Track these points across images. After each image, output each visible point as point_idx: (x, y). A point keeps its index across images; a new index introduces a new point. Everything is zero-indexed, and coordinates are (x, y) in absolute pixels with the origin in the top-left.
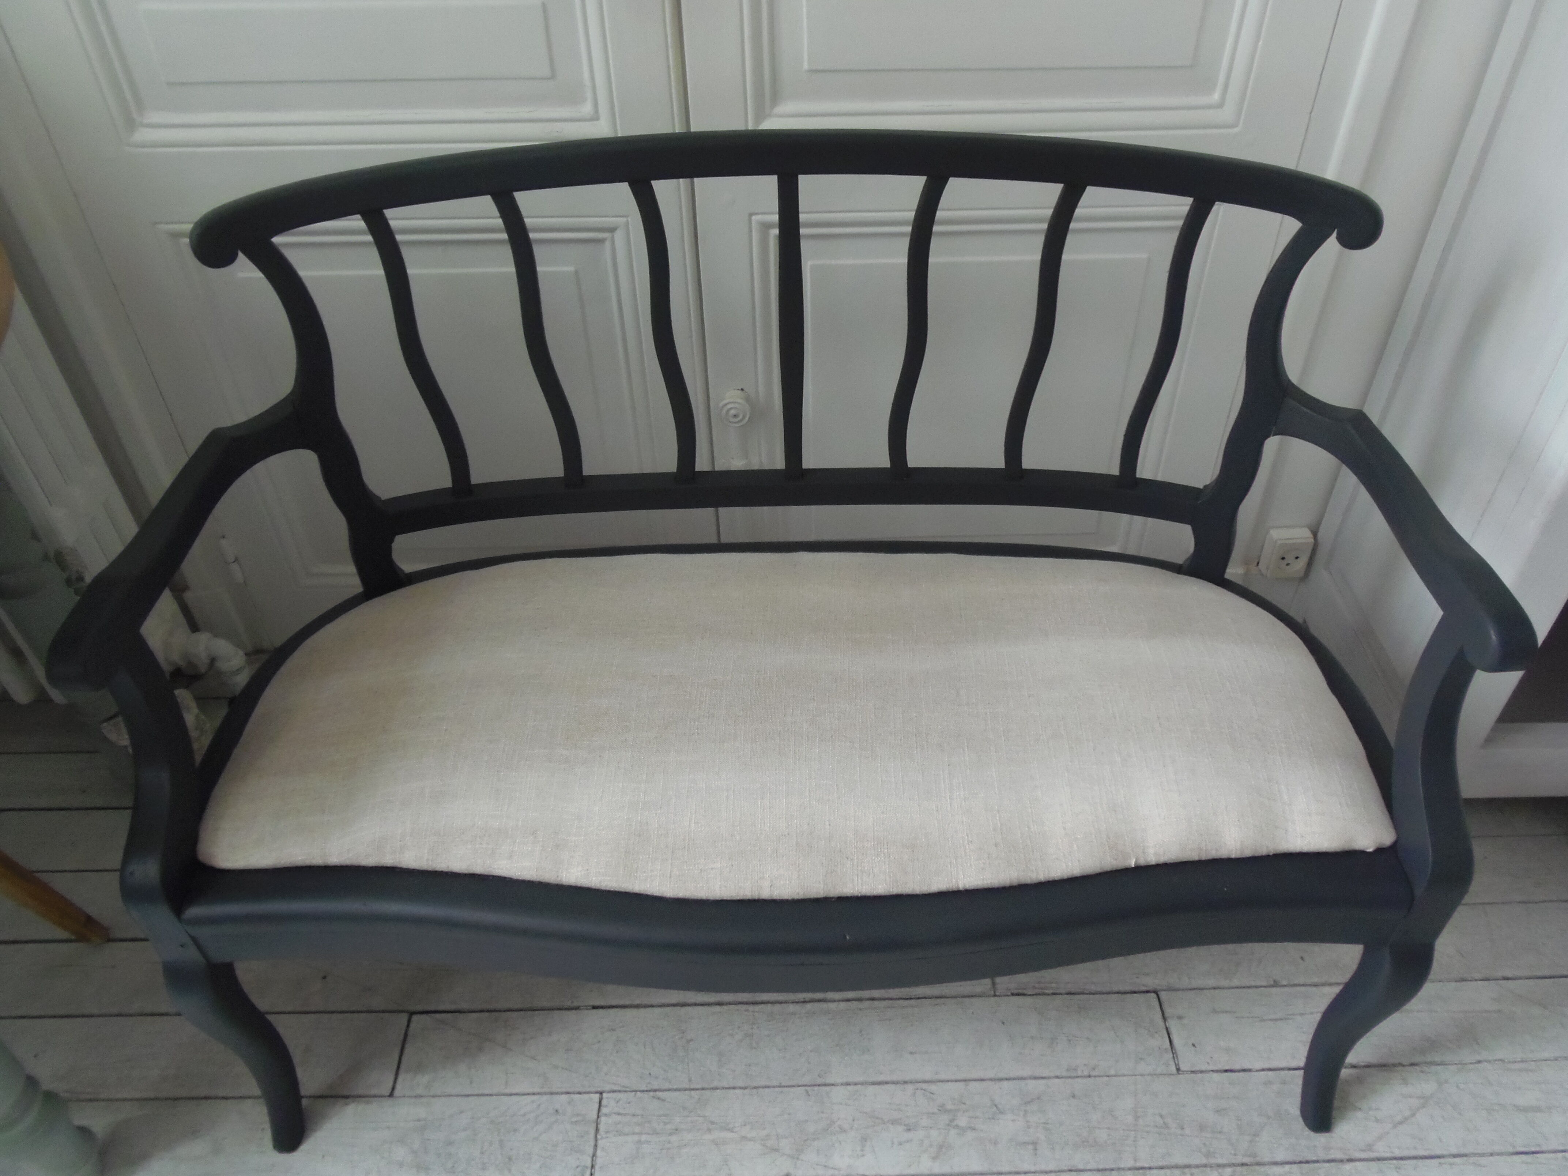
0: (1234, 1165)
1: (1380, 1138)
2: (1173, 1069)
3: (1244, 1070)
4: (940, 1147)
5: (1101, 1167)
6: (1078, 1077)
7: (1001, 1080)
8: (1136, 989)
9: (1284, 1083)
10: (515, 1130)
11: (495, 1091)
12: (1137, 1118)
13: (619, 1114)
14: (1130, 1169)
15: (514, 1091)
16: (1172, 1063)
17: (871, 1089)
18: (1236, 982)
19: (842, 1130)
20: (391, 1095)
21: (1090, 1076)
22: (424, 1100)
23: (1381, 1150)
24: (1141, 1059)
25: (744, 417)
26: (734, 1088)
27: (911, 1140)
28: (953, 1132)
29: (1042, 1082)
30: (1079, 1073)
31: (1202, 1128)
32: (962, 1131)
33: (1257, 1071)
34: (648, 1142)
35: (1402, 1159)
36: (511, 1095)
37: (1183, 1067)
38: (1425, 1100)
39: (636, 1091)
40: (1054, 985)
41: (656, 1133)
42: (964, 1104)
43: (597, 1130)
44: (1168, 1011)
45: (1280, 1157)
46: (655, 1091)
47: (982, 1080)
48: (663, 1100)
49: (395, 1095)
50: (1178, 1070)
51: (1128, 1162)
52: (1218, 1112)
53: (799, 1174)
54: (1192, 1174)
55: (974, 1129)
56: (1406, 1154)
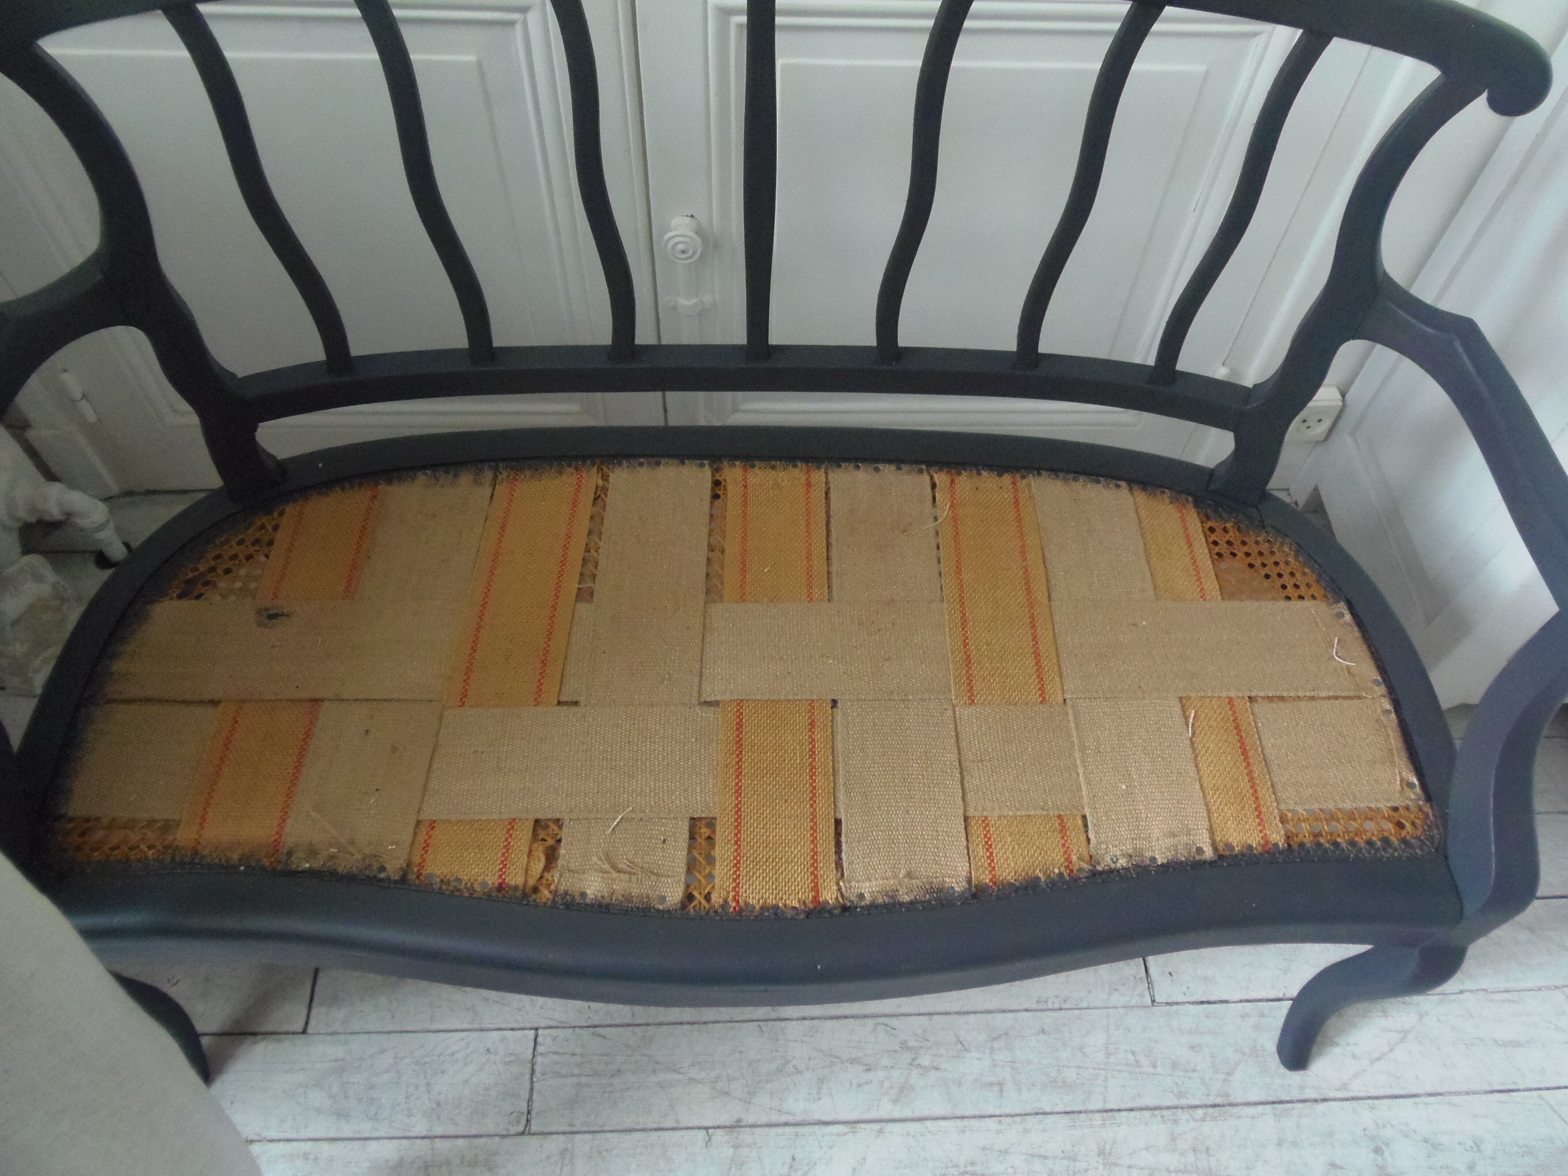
0: (1206, 1106)
1: (1356, 1075)
2: (1148, 1000)
3: (1221, 1002)
4: (902, 1090)
5: (1069, 1109)
6: (1048, 1010)
7: (968, 1013)
9: (1262, 1015)
10: (443, 1072)
11: (418, 1027)
12: (1108, 1055)
13: (556, 1053)
14: (1098, 1111)
15: (441, 1027)
16: (1147, 993)
17: (829, 1023)
19: (798, 1071)
20: (304, 1032)
21: (1061, 1009)
22: (342, 1037)
23: (1356, 1089)
24: (1116, 990)
25: (694, 253)
26: (681, 1023)
27: (871, 1082)
28: (915, 1072)
29: (1010, 1015)
30: (1050, 1006)
31: (1175, 1065)
32: (925, 1070)
33: (1234, 1002)
34: (588, 1085)
35: (1377, 1098)
36: (438, 1031)
37: (1158, 999)
38: (1404, 1034)
39: (574, 1027)
41: (595, 1074)
42: (928, 1040)
43: (533, 1072)
45: (1253, 1098)
46: (595, 1027)
47: (947, 1013)
48: (604, 1037)
49: (309, 1031)
50: (1153, 1001)
51: (1097, 1104)
52: (1192, 1048)
53: (751, 1120)
54: (1162, 1117)
55: (937, 1069)
56: (1381, 1093)
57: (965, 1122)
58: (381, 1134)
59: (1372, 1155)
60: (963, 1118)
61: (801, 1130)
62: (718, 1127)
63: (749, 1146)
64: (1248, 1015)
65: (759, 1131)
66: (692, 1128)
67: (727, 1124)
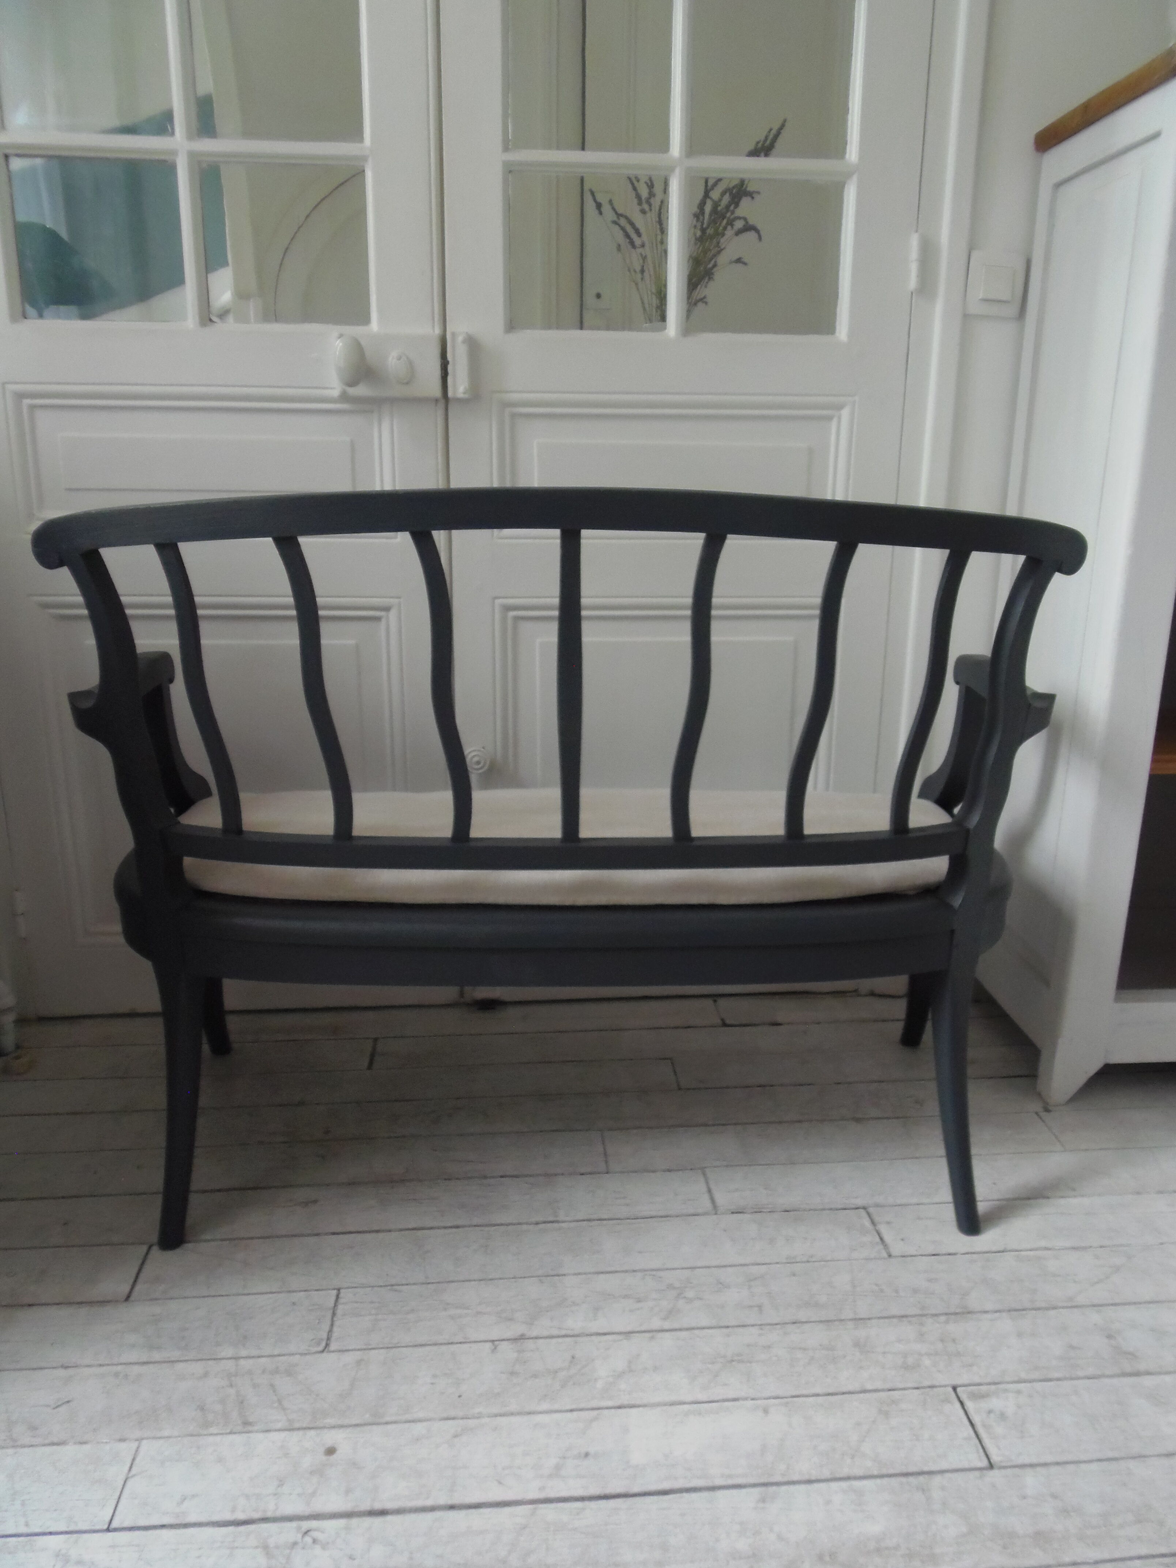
0: (947, 1314)
1: (1080, 1293)
2: (885, 1255)
4: (670, 1312)
5: (823, 1319)
6: (797, 1262)
7: (725, 1266)
8: (846, 1207)
10: (251, 1318)
11: (231, 1292)
12: (854, 1287)
13: (356, 1302)
14: (851, 1320)
15: (250, 1292)
16: (884, 1251)
17: (602, 1276)
18: (937, 1200)
19: (574, 1304)
20: (127, 1299)
21: (808, 1262)
22: (160, 1302)
23: (1081, 1300)
24: (855, 1249)
26: (470, 1281)
27: (642, 1308)
28: (681, 1301)
29: (763, 1267)
30: (798, 1260)
31: (915, 1291)
32: (690, 1301)
34: (384, 1320)
35: (1101, 1305)
36: (249, 1294)
37: (894, 1253)
38: (1117, 1269)
39: (373, 1287)
40: (770, 1206)
41: (392, 1313)
42: (691, 1283)
43: (334, 1314)
44: (877, 1219)
45: (989, 1308)
47: (709, 1267)
48: (400, 1291)
49: (130, 1300)
50: (890, 1256)
51: (848, 1314)
52: (930, 1280)
53: (534, 1334)
54: (909, 1322)
55: (701, 1299)
56: (1106, 1302)
57: (730, 1330)
58: (190, 1357)
59: (1105, 1340)
60: (728, 1327)
61: (578, 1339)
62: (503, 1340)
63: (532, 1351)
64: (975, 1261)
65: (541, 1341)
66: (480, 1342)
67: (512, 1337)
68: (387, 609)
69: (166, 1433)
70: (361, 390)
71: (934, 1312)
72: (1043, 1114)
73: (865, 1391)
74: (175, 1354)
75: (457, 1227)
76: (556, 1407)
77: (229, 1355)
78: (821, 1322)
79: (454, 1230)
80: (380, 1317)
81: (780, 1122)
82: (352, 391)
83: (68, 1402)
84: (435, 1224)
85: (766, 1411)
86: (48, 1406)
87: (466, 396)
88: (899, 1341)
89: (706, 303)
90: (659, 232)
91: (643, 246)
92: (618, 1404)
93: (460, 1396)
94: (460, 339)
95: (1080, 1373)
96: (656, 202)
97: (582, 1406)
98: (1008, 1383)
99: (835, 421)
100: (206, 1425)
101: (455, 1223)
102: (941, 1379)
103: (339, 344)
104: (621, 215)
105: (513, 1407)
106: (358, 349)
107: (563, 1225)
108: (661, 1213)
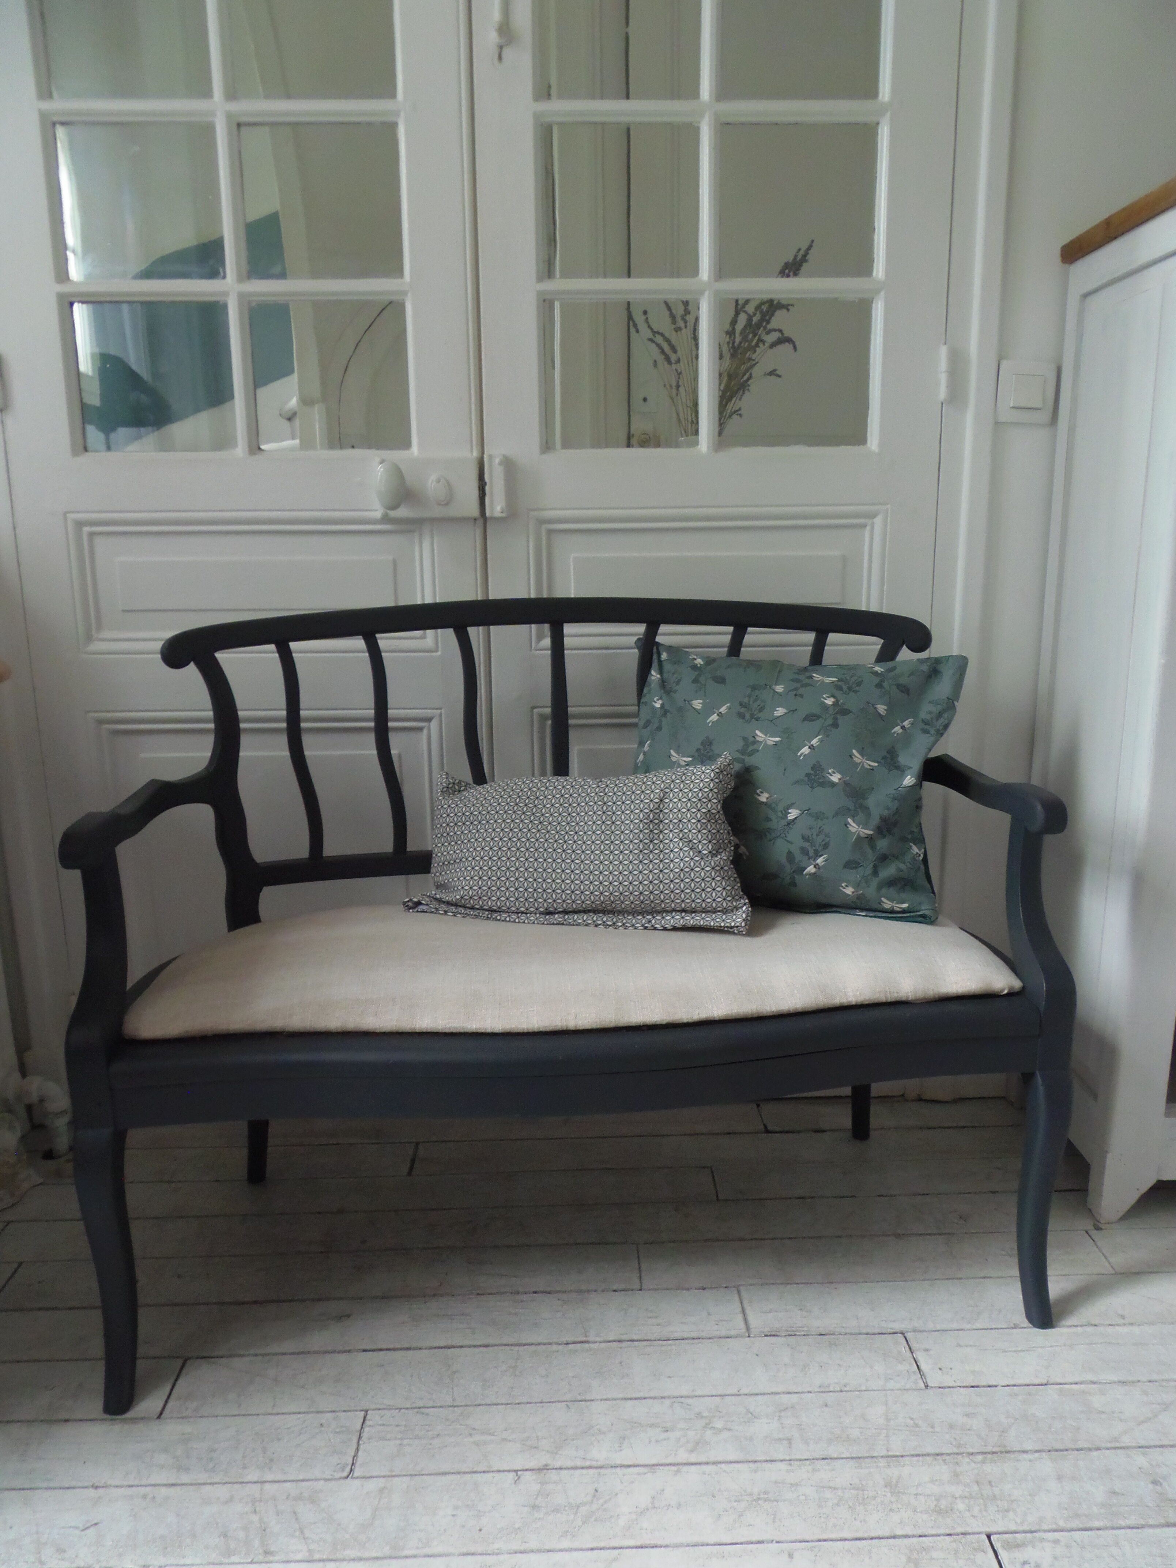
0: (984, 1453)
1: (1125, 1433)
2: (922, 1386)
3: (990, 1386)
4: (697, 1443)
5: (855, 1455)
6: (830, 1392)
7: (755, 1394)
8: (884, 1331)
10: (279, 1440)
11: (261, 1412)
12: (888, 1420)
13: (382, 1425)
14: (883, 1457)
15: (279, 1411)
16: (921, 1382)
17: (629, 1403)
18: (978, 1326)
19: (600, 1432)
20: (159, 1417)
21: (841, 1391)
22: (191, 1420)
23: (1126, 1440)
24: (891, 1379)
26: (497, 1405)
27: (668, 1439)
28: (709, 1432)
29: (795, 1396)
30: (831, 1389)
31: (952, 1427)
32: (718, 1432)
33: (1003, 1386)
34: (409, 1445)
35: (1147, 1447)
36: (278, 1414)
37: (931, 1384)
38: (1167, 1407)
39: (401, 1409)
40: (805, 1329)
41: (417, 1438)
42: (720, 1412)
43: (360, 1438)
44: (914, 1346)
45: (1029, 1448)
46: (419, 1408)
47: (739, 1395)
48: (427, 1414)
49: (162, 1417)
50: (927, 1387)
51: (880, 1450)
52: (967, 1415)
53: (558, 1464)
54: (944, 1460)
55: (729, 1430)
56: (1152, 1443)
57: (758, 1464)
58: (217, 1480)
59: (1151, 1486)
60: (755, 1462)
61: (602, 1471)
63: (555, 1482)
64: (1016, 1395)
65: (564, 1472)
66: (504, 1471)
67: (536, 1467)
68: (429, 720)
69: (188, 1561)
70: (402, 512)
71: (971, 1450)
72: (1093, 1233)
73: (894, 1537)
74: (203, 1477)
75: (486, 1346)
76: (576, 1545)
77: (255, 1479)
78: (852, 1458)
79: (485, 1349)
80: (405, 1442)
81: (820, 1237)
82: (393, 514)
83: (96, 1524)
84: (467, 1343)
85: (791, 1556)
86: (77, 1528)
87: (504, 515)
88: (932, 1481)
89: (741, 415)
90: (694, 348)
91: (678, 361)
92: (639, 1543)
93: (480, 1530)
94: (497, 461)
95: (1123, 1523)
96: (690, 318)
97: (602, 1545)
98: (1045, 1531)
99: (868, 528)
100: (229, 1553)
101: (486, 1342)
102: (975, 1525)
103: (380, 468)
104: (658, 333)
105: (533, 1545)
106: (397, 473)
107: (592, 1345)
108: (694, 1335)
